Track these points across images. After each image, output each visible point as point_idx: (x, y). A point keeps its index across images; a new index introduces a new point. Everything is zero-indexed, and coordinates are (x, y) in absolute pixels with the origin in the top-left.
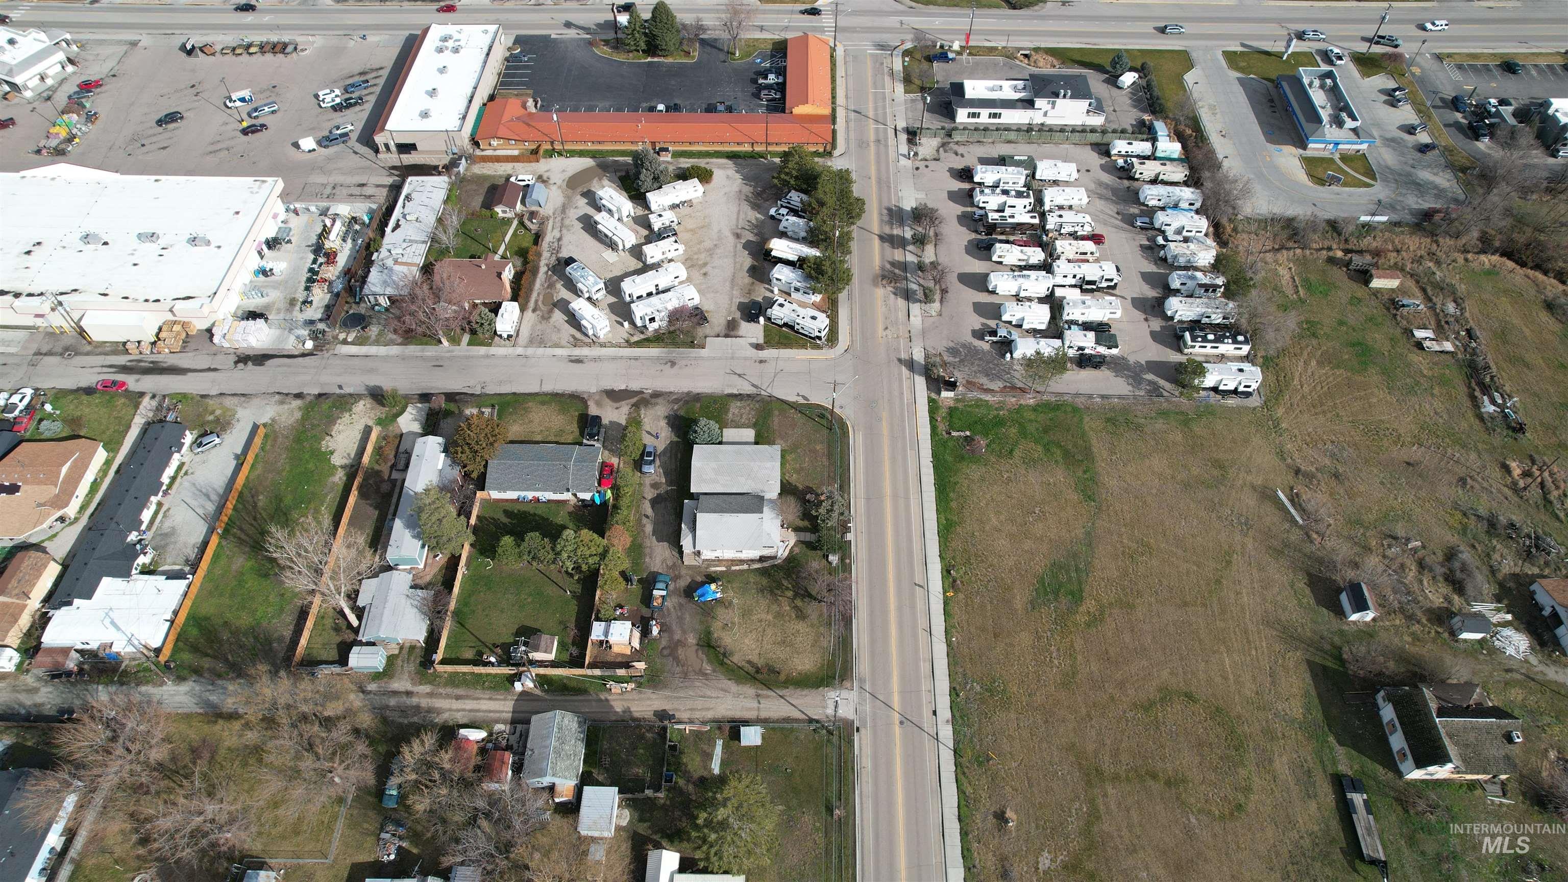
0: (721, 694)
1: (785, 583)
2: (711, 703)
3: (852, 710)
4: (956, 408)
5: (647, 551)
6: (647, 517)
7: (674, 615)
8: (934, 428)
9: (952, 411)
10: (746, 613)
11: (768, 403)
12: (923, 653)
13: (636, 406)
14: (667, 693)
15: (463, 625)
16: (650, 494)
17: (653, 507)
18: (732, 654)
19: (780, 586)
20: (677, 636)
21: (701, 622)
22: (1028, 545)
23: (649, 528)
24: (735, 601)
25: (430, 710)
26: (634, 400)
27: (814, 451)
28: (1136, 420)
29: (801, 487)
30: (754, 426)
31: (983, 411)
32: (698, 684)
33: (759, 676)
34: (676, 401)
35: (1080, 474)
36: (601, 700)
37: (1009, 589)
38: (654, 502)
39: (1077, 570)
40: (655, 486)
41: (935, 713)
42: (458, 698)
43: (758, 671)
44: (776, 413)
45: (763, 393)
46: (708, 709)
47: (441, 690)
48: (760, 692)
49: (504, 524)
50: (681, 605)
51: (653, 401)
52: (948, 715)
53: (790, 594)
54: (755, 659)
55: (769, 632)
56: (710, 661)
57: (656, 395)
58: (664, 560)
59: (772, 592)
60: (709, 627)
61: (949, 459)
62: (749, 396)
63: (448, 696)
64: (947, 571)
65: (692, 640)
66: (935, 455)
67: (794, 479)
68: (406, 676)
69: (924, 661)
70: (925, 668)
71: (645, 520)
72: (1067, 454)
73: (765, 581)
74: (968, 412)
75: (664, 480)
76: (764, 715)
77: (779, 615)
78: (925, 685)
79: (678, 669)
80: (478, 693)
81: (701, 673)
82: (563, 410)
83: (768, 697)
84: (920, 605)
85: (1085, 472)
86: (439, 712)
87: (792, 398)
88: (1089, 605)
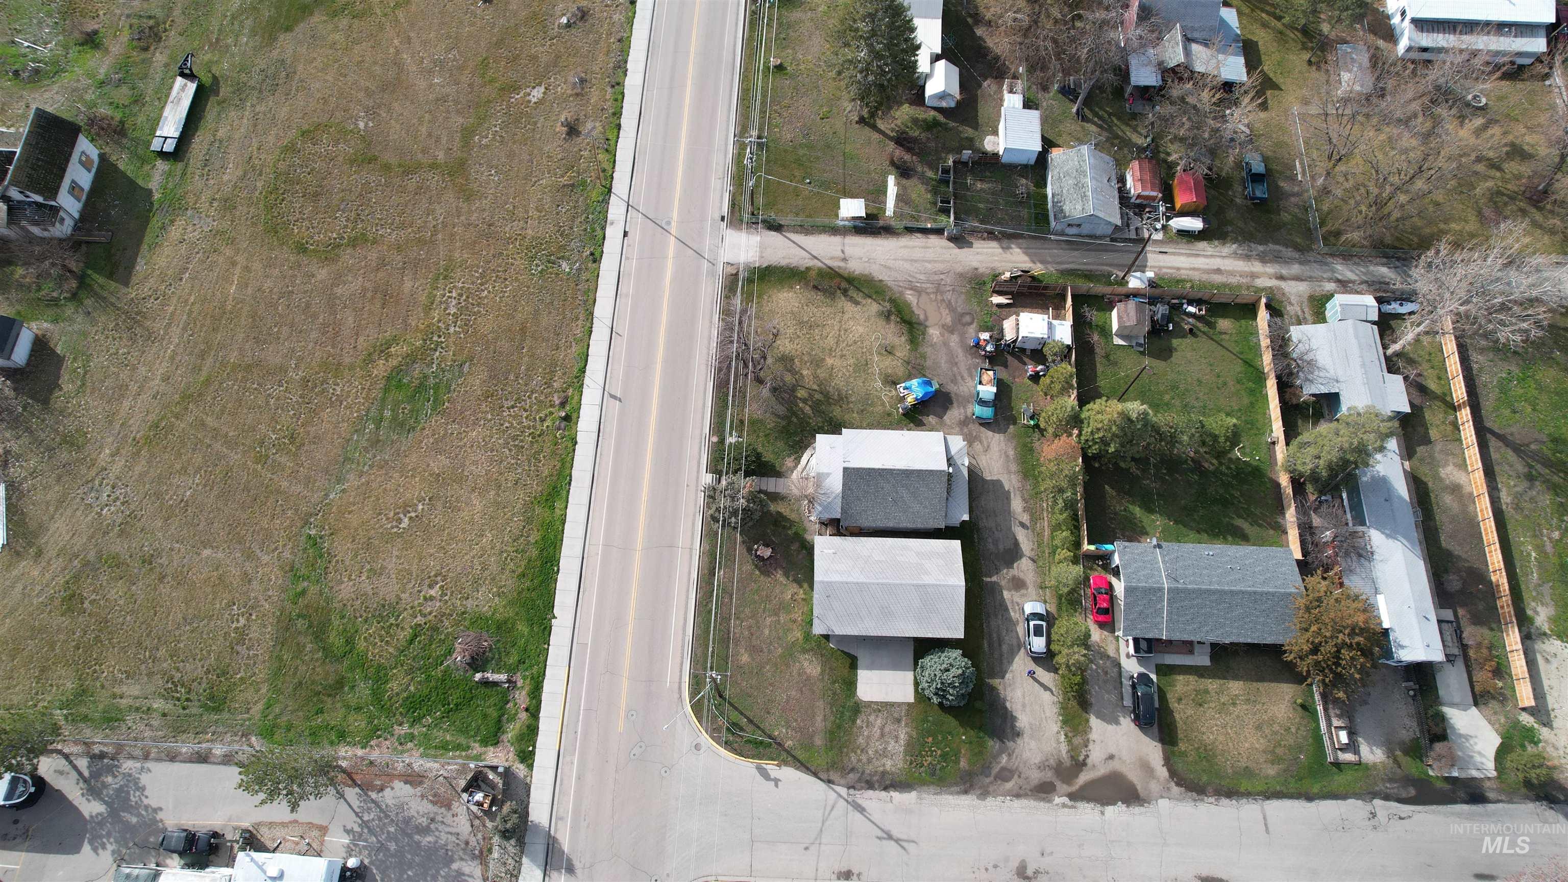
0: (891, 263)
1: (807, 409)
2: (905, 253)
3: (727, 240)
6: (1023, 525)
7: (963, 368)
8: (536, 692)
10: (863, 366)
11: (832, 766)
12: (626, 304)
13: (1080, 765)
14: (959, 269)
15: (1245, 362)
17: (1016, 544)
18: (880, 314)
19: (816, 406)
20: (954, 340)
21: (924, 357)
23: (1017, 505)
24: (879, 384)
26: (1084, 778)
29: (780, 576)
30: (858, 708)
32: (922, 277)
33: (844, 285)
34: (1005, 775)
36: (1042, 262)
38: (1013, 554)
40: (1018, 584)
41: (625, 234)
43: (845, 292)
44: (818, 741)
45: (843, 791)
46: (905, 247)
48: (842, 264)
50: (954, 381)
51: (1049, 776)
52: (609, 231)
53: (801, 393)
54: (849, 307)
55: (831, 341)
56: (909, 305)
57: (1044, 791)
58: (987, 450)
59: (827, 396)
60: (911, 350)
62: (870, 786)
65: (934, 333)
69: (627, 295)
73: (836, 412)
75: (1006, 594)
76: (837, 239)
77: (818, 363)
78: (632, 266)
79: (948, 296)
81: (919, 292)
82: (1207, 754)
83: (832, 258)
87: (789, 774)
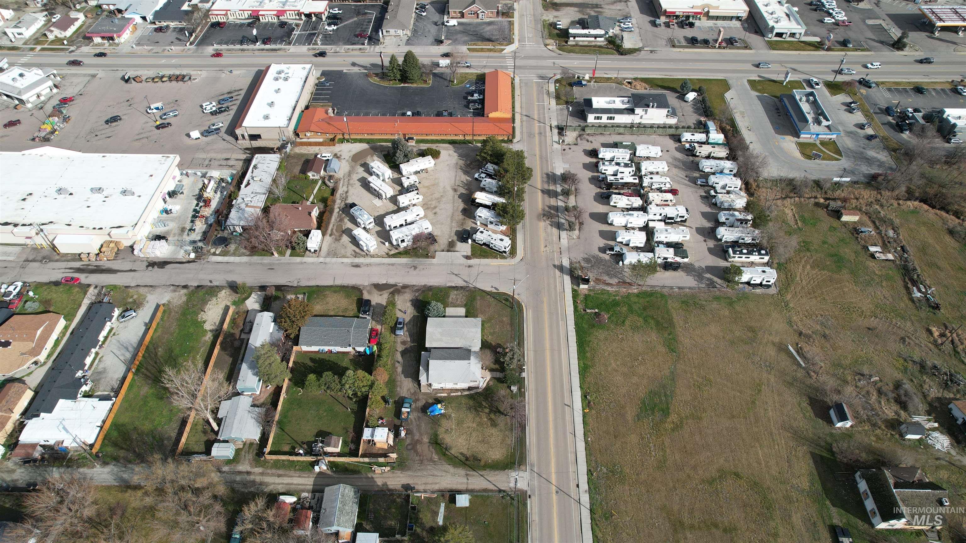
0: (444, 474)
1: (484, 404)
2: (437, 480)
3: (526, 484)
4: (589, 295)
5: (398, 383)
6: (399, 362)
7: (414, 423)
8: (576, 308)
9: (586, 297)
10: (460, 423)
11: (473, 292)
12: (570, 449)
13: (392, 293)
14: (409, 473)
15: (283, 430)
16: (400, 348)
17: (402, 356)
18: (451, 448)
19: (481, 405)
20: (416, 437)
21: (432, 428)
22: (635, 379)
23: (400, 369)
24: (453, 415)
25: (261, 484)
26: (392, 290)
27: (502, 322)
28: (700, 302)
29: (494, 344)
30: (465, 306)
31: (606, 297)
32: (429, 467)
33: (468, 463)
34: (417, 290)
35: (666, 335)
36: (369, 478)
37: (623, 407)
38: (403, 353)
39: (666, 395)
40: (403, 343)
41: (578, 486)
42: (279, 476)
43: (467, 459)
44: (478, 298)
45: (470, 286)
46: (436, 484)
47: (269, 471)
48: (468, 472)
49: (310, 367)
50: (419, 418)
51: (403, 290)
52: (586, 487)
53: (487, 410)
54: (465, 451)
55: (474, 434)
56: (437, 453)
57: (405, 287)
58: (409, 390)
59: (476, 409)
60: (436, 431)
61: (586, 326)
62: (462, 287)
63: (273, 475)
64: (584, 396)
65: (426, 439)
66: (576, 324)
67: (490, 339)
68: (247, 462)
69: (571, 453)
70: (571, 457)
71: (397, 365)
72: (658, 323)
73: (471, 403)
74: (596, 297)
75: (409, 340)
76: (470, 487)
77: (480, 424)
78: (571, 469)
79: (417, 458)
80: (292, 473)
81: (431, 460)
82: (348, 296)
83: (474, 475)
84: (568, 417)
85: (669, 334)
86: (267, 484)
87: (488, 289)
88: (673, 417)
